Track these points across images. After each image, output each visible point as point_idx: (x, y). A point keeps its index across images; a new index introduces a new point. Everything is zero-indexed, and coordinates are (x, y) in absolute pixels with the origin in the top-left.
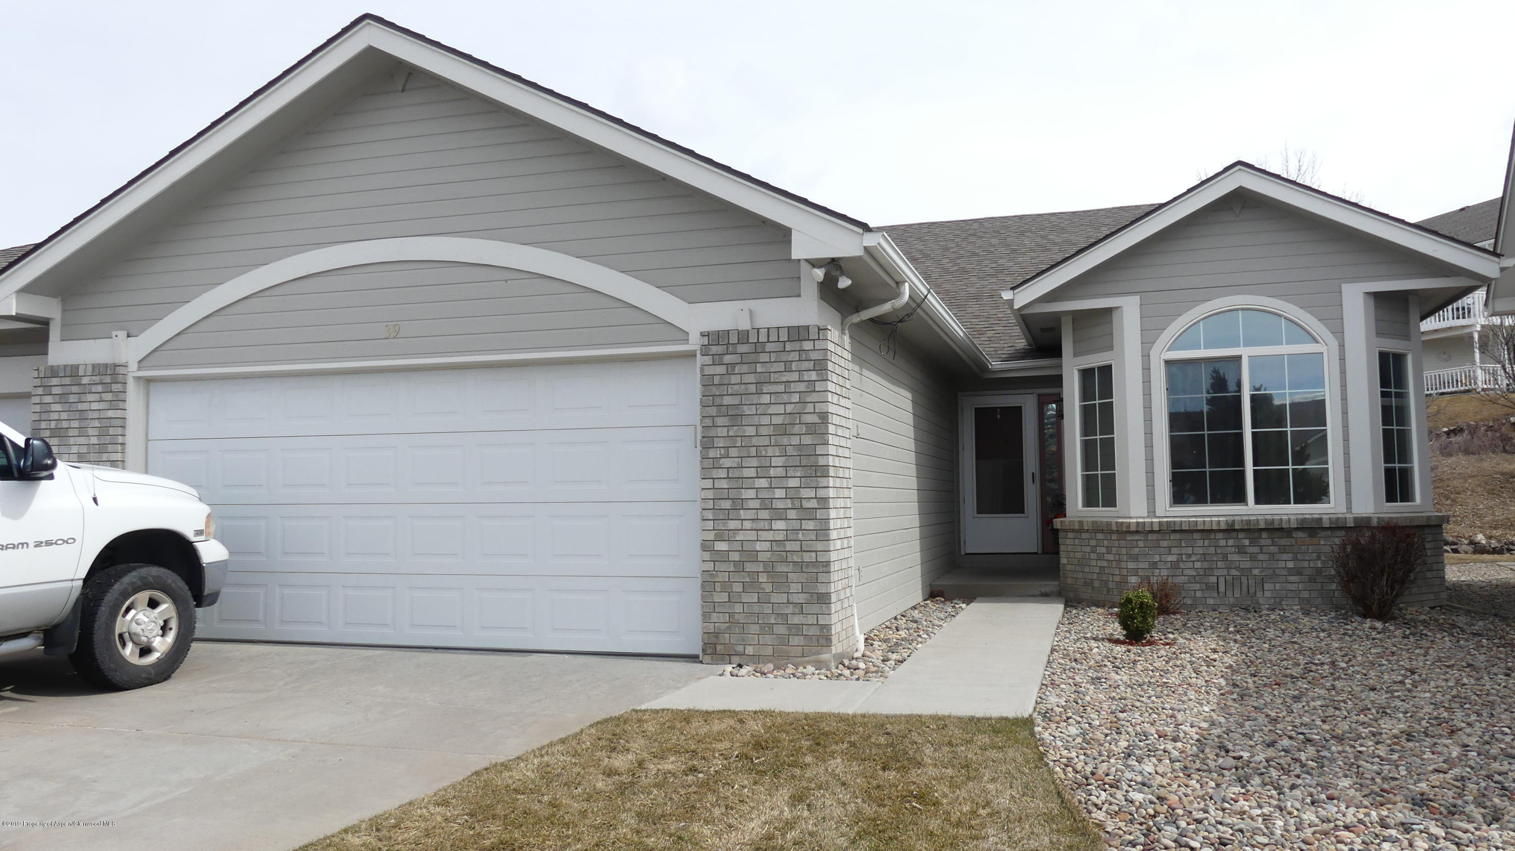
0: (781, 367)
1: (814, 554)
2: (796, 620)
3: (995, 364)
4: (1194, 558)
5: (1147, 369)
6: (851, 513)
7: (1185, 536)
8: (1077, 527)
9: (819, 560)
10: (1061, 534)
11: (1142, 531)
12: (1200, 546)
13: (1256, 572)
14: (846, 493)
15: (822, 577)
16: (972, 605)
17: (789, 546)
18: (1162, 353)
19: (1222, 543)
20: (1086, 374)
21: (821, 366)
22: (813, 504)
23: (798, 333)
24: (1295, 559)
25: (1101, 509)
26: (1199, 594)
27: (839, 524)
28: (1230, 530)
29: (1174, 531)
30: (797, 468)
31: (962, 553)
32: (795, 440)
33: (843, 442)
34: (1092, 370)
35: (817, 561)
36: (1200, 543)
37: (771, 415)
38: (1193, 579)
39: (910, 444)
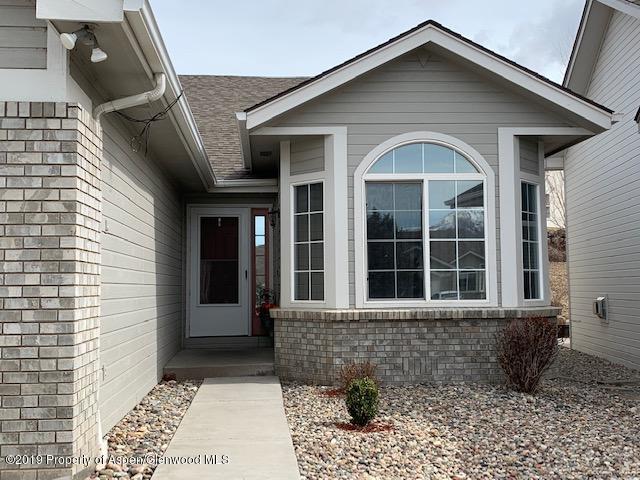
0: (21, 146)
1: (53, 362)
2: (30, 439)
3: (220, 182)
4: (385, 343)
5: (351, 187)
6: (98, 312)
7: (379, 325)
8: (291, 316)
9: (59, 368)
10: (276, 323)
11: (346, 321)
12: (390, 332)
13: (432, 354)
14: (94, 290)
15: (62, 388)
16: (202, 386)
17: (24, 353)
18: (363, 175)
19: (407, 330)
20: (300, 190)
21: (69, 149)
22: (55, 304)
23: (42, 111)
24: (461, 344)
25: (310, 301)
26: (388, 373)
27: (84, 325)
28: (413, 320)
29: (370, 321)
30: (36, 263)
31: (187, 337)
32: (35, 231)
33: (92, 235)
34: (306, 186)
35: (57, 370)
36: (390, 330)
37: (6, 201)
38: (384, 361)
39: (151, 243)
